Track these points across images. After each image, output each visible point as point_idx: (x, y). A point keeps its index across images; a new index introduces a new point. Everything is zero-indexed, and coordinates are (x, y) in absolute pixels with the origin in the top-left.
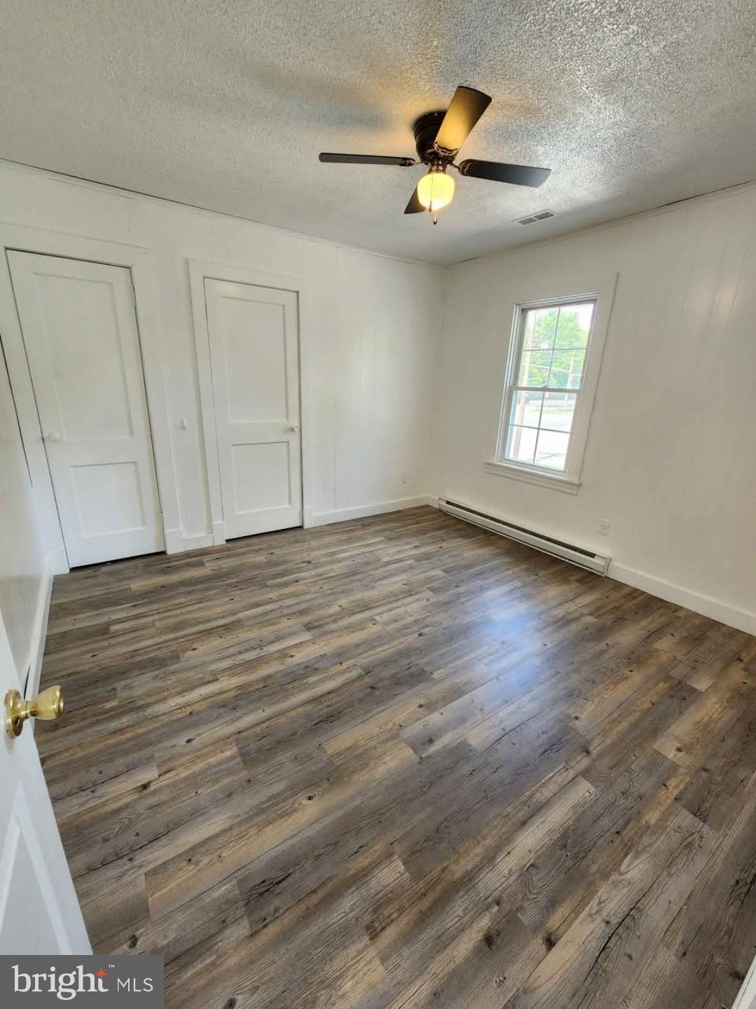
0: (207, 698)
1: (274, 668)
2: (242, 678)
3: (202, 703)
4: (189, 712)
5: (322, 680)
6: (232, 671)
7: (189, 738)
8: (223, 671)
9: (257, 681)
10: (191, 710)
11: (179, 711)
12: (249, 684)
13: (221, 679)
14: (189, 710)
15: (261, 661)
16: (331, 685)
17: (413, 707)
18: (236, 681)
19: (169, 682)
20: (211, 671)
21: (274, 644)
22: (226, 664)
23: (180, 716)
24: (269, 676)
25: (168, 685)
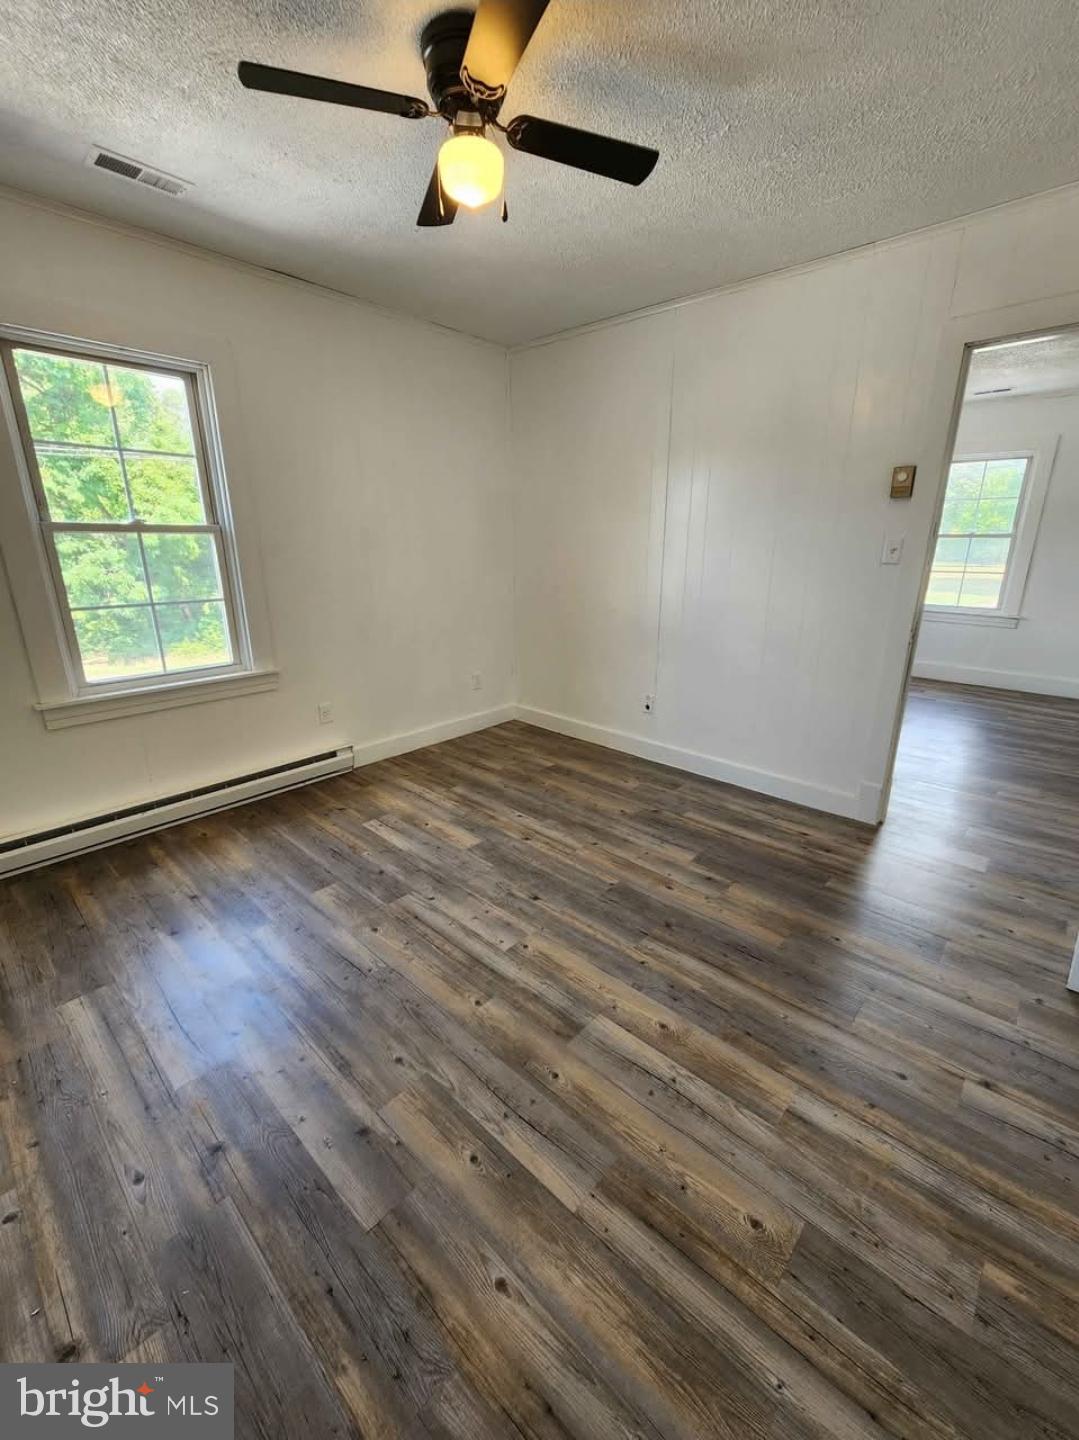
0: (831, 1102)
1: (706, 1040)
2: (756, 1074)
3: (844, 1104)
4: (872, 1111)
5: (689, 974)
6: (753, 1101)
7: (900, 1081)
8: (766, 1116)
9: (747, 1050)
10: (867, 1109)
11: (886, 1127)
12: (760, 1057)
13: (785, 1106)
14: (870, 1115)
15: (702, 1067)
16: (691, 963)
17: (675, 892)
18: (767, 1079)
19: (865, 1201)
20: (780, 1135)
21: (648, 1065)
22: (747, 1122)
23: (889, 1120)
24: (725, 1038)
25: (870, 1196)
